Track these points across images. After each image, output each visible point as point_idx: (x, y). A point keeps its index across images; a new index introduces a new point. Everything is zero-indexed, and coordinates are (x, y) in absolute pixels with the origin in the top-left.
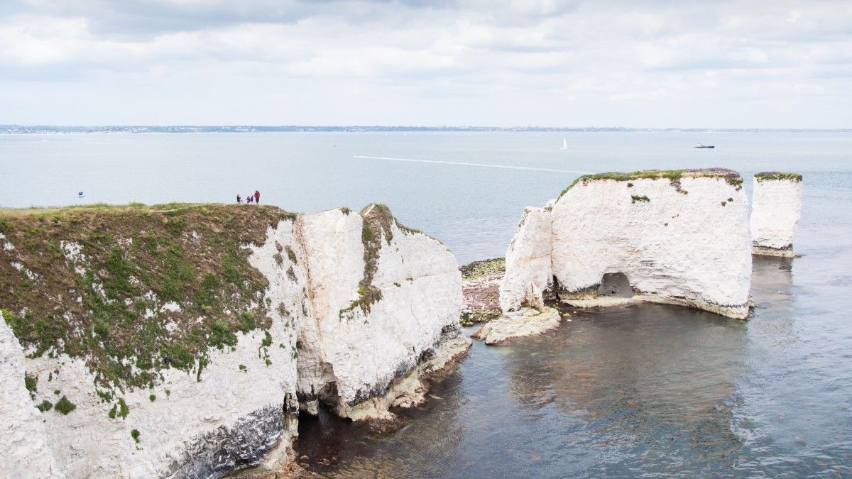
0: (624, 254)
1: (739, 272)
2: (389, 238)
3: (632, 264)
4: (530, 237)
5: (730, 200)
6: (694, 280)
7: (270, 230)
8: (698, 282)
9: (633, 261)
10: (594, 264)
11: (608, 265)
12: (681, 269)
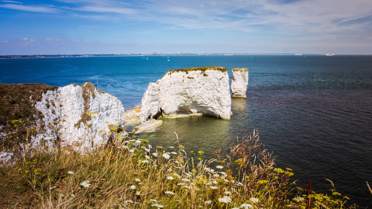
0: (186, 99)
1: (226, 103)
2: (94, 96)
3: (189, 103)
4: (150, 94)
5: (223, 77)
6: (211, 107)
7: (43, 95)
8: (213, 108)
9: (189, 101)
10: (175, 103)
11: (181, 103)
12: (206, 103)
